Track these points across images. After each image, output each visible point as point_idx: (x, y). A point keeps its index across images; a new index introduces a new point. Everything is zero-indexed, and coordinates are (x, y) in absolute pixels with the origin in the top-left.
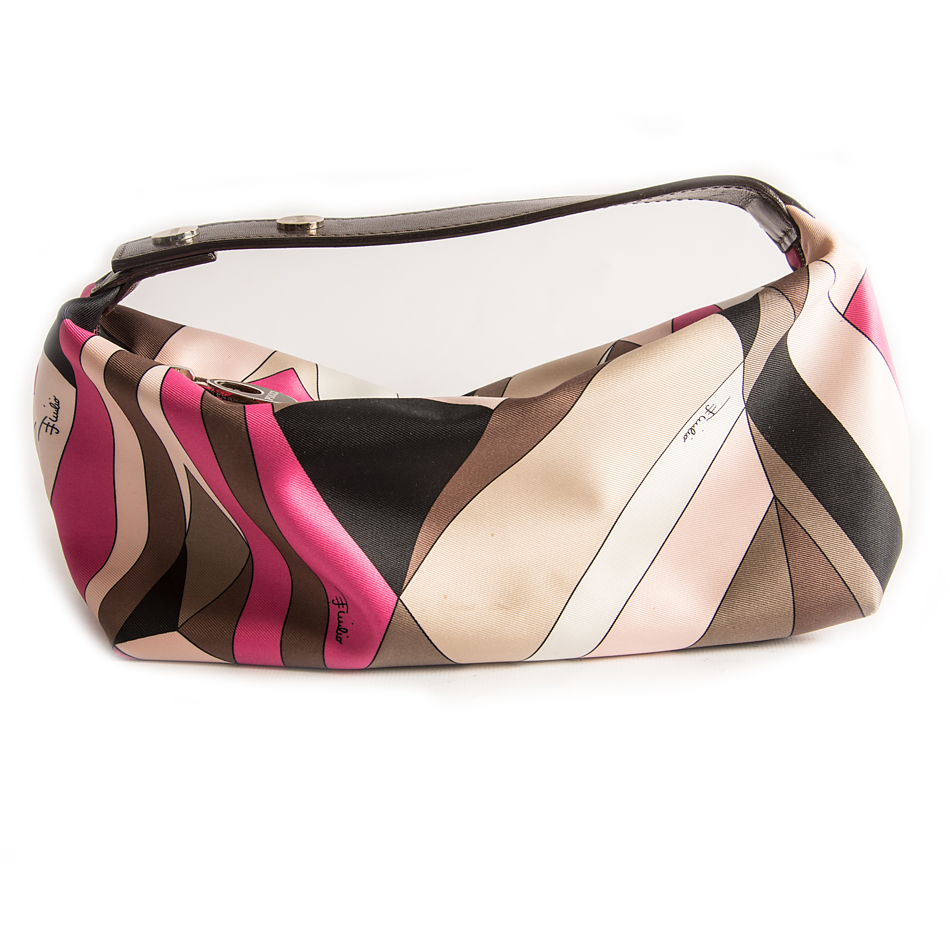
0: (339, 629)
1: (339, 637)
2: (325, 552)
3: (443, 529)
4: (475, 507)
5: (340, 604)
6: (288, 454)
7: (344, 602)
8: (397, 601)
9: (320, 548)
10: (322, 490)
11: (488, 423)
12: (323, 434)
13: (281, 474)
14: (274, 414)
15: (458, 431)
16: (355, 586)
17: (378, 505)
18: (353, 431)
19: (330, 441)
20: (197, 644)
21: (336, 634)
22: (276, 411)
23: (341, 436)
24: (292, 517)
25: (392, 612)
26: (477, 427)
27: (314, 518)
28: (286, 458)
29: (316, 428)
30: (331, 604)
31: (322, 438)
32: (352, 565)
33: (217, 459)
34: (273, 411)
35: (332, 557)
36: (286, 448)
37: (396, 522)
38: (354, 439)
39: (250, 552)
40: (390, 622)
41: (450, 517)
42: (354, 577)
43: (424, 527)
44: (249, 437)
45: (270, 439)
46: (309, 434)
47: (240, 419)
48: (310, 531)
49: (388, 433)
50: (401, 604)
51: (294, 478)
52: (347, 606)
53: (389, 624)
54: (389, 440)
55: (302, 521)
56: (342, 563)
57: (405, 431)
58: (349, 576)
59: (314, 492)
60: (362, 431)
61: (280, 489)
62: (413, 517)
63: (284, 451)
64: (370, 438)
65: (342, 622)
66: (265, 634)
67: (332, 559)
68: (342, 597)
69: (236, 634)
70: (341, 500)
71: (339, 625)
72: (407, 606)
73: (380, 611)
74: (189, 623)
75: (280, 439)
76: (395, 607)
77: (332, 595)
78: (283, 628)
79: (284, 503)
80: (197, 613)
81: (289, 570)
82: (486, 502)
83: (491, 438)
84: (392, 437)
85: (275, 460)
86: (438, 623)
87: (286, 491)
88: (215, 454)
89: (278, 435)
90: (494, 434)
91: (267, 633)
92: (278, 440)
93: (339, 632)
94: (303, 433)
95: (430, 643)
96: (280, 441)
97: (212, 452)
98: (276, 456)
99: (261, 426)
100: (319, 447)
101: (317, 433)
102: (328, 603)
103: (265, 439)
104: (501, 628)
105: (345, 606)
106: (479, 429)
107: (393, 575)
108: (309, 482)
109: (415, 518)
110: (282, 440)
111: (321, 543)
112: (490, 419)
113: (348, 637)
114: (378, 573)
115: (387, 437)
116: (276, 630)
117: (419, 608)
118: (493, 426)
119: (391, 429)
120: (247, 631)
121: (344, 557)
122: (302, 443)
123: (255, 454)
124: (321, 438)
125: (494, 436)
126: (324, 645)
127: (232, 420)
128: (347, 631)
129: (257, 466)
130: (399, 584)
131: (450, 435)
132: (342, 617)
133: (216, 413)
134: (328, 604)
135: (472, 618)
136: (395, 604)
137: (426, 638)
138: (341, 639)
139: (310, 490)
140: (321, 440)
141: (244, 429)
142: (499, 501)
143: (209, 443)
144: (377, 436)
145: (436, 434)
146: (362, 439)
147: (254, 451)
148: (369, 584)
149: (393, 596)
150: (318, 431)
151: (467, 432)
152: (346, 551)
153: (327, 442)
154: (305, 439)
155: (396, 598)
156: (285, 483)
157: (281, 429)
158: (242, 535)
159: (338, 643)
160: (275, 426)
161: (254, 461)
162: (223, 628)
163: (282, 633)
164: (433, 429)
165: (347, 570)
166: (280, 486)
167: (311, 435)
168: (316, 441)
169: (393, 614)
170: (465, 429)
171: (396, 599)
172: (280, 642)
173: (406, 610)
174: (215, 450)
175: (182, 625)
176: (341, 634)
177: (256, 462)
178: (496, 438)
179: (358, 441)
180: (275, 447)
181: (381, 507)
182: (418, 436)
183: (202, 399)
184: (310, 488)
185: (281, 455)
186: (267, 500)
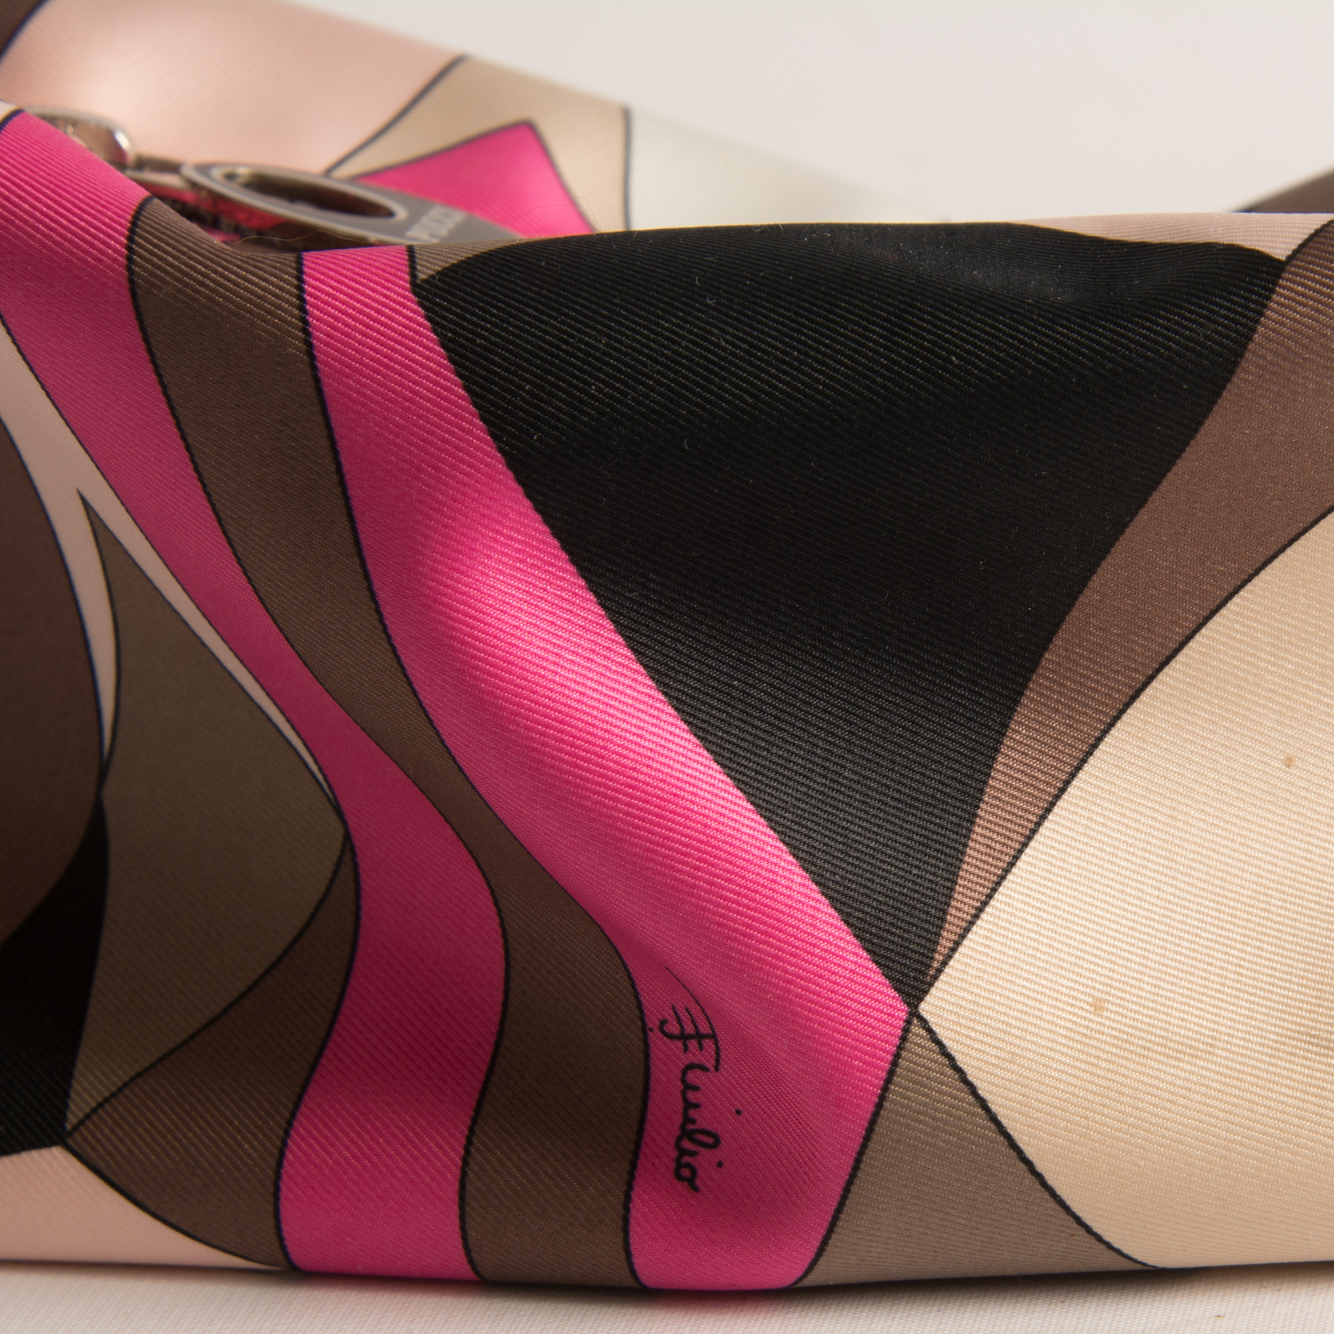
0: (686, 1133)
1: (688, 1165)
2: (621, 831)
3: (1092, 741)
4: (1219, 651)
5: (691, 1037)
6: (471, 444)
7: (704, 1029)
8: (909, 1022)
9: (601, 814)
10: (607, 589)
11: (1262, 315)
12: (608, 364)
13: (446, 526)
14: (413, 283)
15: (1142, 345)
16: (742, 963)
17: (831, 645)
18: (724, 350)
19: (635, 390)
20: (140, 1197)
21: (674, 1154)
22: (422, 276)
23: (676, 372)
24: (491, 693)
25: (887, 1066)
26: (1217, 332)
27: (576, 696)
28: (462, 461)
29: (581, 341)
30: (655, 1037)
31: (603, 382)
32: (729, 880)
33: (196, 470)
34: (413, 275)
35: (648, 850)
36: (464, 419)
37: (905, 713)
38: (731, 383)
39: (347, 837)
40: (879, 1106)
41: (1119, 691)
42: (735, 930)
43: (1019, 732)
44: (317, 381)
45: (400, 384)
46: (551, 364)
47: (279, 307)
48: (560, 750)
49: (865, 356)
50: (923, 1033)
51: (495, 540)
52: (716, 1043)
53: (876, 1114)
54: (866, 387)
55: (530, 709)
56: (688, 874)
57: (932, 352)
58: (718, 924)
59: (575, 594)
60: (760, 349)
61: (441, 583)
62: (970, 691)
63: (453, 434)
64: (794, 378)
65: (696, 1106)
66: (398, 1154)
67: (649, 860)
68: (695, 1010)
69: (290, 1156)
70: (687, 626)
71: (687, 1120)
72: (946, 1042)
73: (839, 1060)
74: (109, 1114)
75: (437, 384)
76: (900, 1048)
77: (658, 1003)
78: (472, 1130)
79: (455, 638)
80: (139, 1075)
81: (496, 903)
82: (1264, 633)
83: (1274, 373)
84: (878, 374)
85: (420, 470)
86: (1071, 1108)
87: (464, 594)
88: (188, 448)
89: (429, 369)
90: (1285, 359)
91: (409, 1152)
92: (429, 390)
93: (687, 1144)
94: (529, 362)
95: (1038, 1186)
96: (438, 395)
97: (179, 440)
98: (425, 451)
99: (364, 334)
100: (591, 417)
101: (585, 362)
102: (644, 1030)
103: (382, 385)
104: (1321, 1130)
105: (708, 1044)
106: (1228, 337)
107: (889, 919)
108: (556, 556)
109: (980, 695)
110: (446, 389)
111: (605, 796)
112: (1269, 298)
113: (720, 1164)
114: (831, 911)
115: (860, 374)
116: (444, 1139)
117: (994, 1051)
118: (1282, 324)
119: (875, 342)
120: (332, 1145)
121: (699, 850)
122: (523, 399)
123: (342, 444)
124: (598, 379)
125: (1288, 365)
126: (628, 1198)
127: (249, 311)
128: (717, 1142)
129: (351, 492)
130: (917, 957)
131: (1109, 365)
132: (696, 1088)
133: (187, 285)
134: (646, 1035)
135: (1203, 1090)
136: (899, 1032)
137: (1023, 1166)
138: (694, 1171)
139: (563, 589)
140: (599, 390)
141: (295, 345)
142: (1315, 626)
143: (164, 405)
144: (821, 372)
145: (1053, 359)
146: (762, 381)
147: (339, 431)
148: (795, 956)
149: (890, 1001)
150: (588, 354)
151: (1176, 353)
152: (706, 826)
153: (625, 394)
154: (537, 386)
155: (902, 1011)
156: (461, 562)
157: (443, 346)
158: (314, 768)
159: (682, 1187)
160: (417, 333)
161: (339, 471)
162: (239, 1132)
163: (467, 1152)
164: (1040, 342)
165: (710, 901)
166: (440, 573)
167: (560, 369)
168: (582, 391)
169: (891, 1073)
170: (1170, 339)
171: (904, 1015)
172: (457, 1186)
173: (940, 1058)
174: (187, 430)
175: (81, 1122)
176: (693, 1154)
177: (348, 477)
178: (1294, 372)
179: (745, 391)
180: (420, 417)
181: (846, 653)
182: (981, 370)
183: (132, 231)
184: (562, 579)
185: (442, 451)
186: (391, 628)
